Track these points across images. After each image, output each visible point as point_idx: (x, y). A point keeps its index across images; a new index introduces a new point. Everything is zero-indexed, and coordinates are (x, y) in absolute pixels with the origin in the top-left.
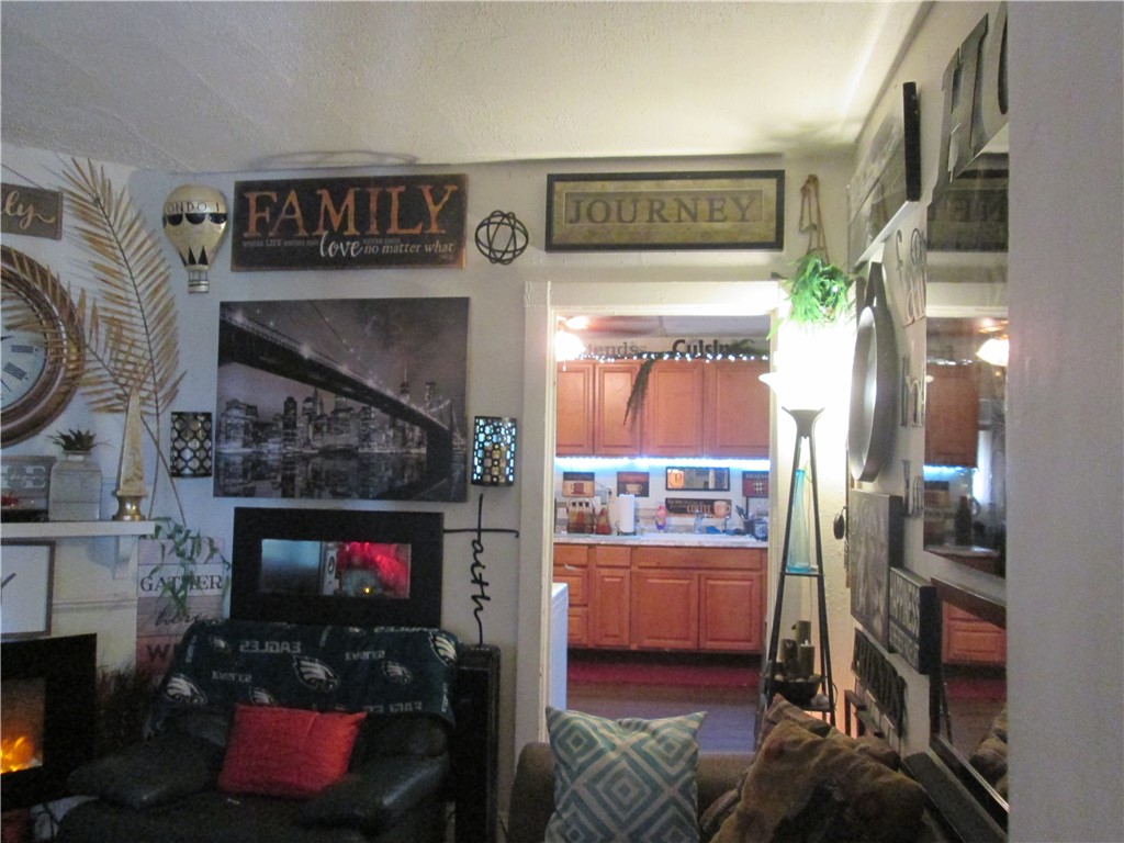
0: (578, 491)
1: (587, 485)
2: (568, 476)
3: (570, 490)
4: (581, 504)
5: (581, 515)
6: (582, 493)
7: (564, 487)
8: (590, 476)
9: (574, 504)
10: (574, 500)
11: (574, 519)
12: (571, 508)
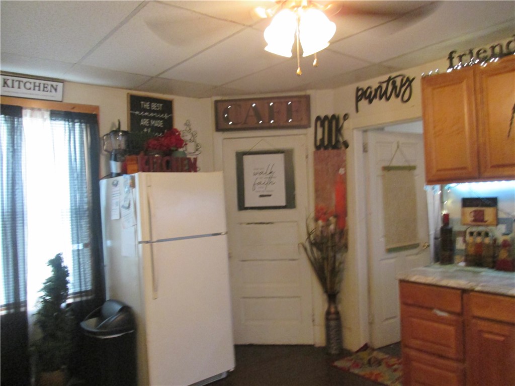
0: (479, 219)
1: (489, 213)
2: (467, 202)
3: (469, 218)
4: (479, 234)
5: (479, 246)
6: (482, 220)
7: (463, 214)
8: (492, 202)
9: (471, 234)
10: (474, 229)
11: (472, 250)
12: (468, 238)
